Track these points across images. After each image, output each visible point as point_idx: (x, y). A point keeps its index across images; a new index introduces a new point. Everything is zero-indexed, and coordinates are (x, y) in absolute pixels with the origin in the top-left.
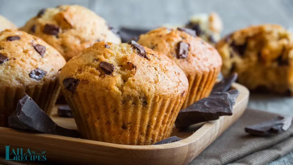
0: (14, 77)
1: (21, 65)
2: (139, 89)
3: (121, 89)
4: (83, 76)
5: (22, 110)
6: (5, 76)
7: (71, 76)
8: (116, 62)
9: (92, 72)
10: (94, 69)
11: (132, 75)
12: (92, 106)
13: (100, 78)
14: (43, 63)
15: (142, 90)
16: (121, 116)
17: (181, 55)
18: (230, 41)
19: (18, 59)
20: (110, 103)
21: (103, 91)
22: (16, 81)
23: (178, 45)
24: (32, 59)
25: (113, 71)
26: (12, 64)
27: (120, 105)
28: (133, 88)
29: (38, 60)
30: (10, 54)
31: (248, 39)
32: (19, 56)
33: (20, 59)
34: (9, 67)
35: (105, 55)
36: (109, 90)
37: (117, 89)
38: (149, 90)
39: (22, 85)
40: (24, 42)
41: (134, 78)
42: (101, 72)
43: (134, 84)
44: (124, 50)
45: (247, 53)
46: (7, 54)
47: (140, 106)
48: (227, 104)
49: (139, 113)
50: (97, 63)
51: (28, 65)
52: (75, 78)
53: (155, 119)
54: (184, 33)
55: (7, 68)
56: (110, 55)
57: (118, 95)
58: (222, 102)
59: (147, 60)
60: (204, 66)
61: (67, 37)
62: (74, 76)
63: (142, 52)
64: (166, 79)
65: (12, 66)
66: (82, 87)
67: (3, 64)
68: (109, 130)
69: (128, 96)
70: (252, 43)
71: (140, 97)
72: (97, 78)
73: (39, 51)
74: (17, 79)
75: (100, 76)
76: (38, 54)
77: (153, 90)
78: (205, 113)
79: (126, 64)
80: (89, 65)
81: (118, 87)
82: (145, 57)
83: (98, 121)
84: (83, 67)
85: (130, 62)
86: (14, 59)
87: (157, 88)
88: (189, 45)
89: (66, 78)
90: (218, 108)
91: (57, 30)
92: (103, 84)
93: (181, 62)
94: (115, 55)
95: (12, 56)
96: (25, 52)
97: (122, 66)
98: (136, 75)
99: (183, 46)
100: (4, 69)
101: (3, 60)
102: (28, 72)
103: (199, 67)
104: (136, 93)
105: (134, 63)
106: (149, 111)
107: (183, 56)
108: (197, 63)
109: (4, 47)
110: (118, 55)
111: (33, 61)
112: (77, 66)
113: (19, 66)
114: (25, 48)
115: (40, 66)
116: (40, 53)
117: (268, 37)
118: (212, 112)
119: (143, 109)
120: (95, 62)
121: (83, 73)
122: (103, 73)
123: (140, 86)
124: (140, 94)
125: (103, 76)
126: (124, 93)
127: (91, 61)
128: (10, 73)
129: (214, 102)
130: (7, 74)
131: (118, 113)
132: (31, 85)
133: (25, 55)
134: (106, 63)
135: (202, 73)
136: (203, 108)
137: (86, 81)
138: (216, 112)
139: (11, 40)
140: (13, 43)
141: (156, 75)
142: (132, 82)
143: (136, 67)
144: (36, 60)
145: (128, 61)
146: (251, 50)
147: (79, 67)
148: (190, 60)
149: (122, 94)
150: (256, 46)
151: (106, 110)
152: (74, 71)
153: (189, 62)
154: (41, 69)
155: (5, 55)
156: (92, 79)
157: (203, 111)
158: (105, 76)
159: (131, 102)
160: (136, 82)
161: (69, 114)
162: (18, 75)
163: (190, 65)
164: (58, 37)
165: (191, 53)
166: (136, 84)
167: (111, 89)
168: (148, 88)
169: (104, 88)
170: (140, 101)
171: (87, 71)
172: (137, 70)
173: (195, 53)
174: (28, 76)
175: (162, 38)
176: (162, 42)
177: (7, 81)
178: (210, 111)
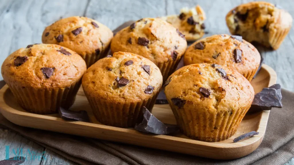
0: (135, 95)
1: (138, 86)
2: (229, 106)
3: (216, 107)
4: (188, 98)
5: (148, 124)
6: (129, 95)
7: (178, 97)
8: (209, 86)
9: (194, 95)
10: (195, 93)
11: (223, 96)
12: (195, 117)
13: (201, 100)
14: (151, 80)
15: (230, 107)
16: (214, 123)
17: (238, 60)
18: (235, 12)
19: (136, 80)
20: (208, 116)
21: (204, 109)
22: (137, 98)
23: (235, 52)
24: (144, 78)
25: (210, 95)
26: (133, 86)
27: (215, 117)
28: (224, 106)
29: (148, 78)
30: (129, 77)
31: (248, 11)
32: (136, 78)
33: (137, 80)
34: (131, 88)
35: (201, 81)
36: (208, 109)
37: (213, 108)
38: (235, 106)
39: (141, 100)
40: (136, 66)
41: (225, 99)
42: (201, 96)
43: (225, 104)
44: (212, 75)
45: (248, 20)
46: (128, 78)
47: (228, 116)
48: (276, 99)
49: (227, 120)
50: (196, 88)
51: (143, 84)
52: (182, 99)
53: (236, 121)
54: (235, 40)
55: (129, 89)
56: (204, 80)
57: (214, 111)
58: (272, 97)
59: (230, 83)
60: (253, 66)
61: (154, 47)
62: (180, 97)
63: (225, 75)
64: (244, 95)
65: (133, 87)
66: (188, 106)
67: (127, 85)
68: (204, 130)
69: (221, 111)
70: (251, 14)
71: (229, 111)
72: (199, 100)
73: (147, 71)
74: (137, 96)
75: (201, 98)
76: (148, 74)
77: (237, 106)
78: (262, 106)
79: (218, 88)
80: (191, 89)
81: (214, 106)
82: (228, 79)
83: (197, 125)
84: (187, 90)
85: (220, 86)
86: (133, 81)
87: (239, 104)
88: (242, 51)
89: (174, 98)
90: (271, 103)
91: (148, 42)
92: (204, 104)
93: (238, 65)
94: (208, 80)
95: (132, 79)
96: (139, 74)
97: (214, 89)
98: (226, 96)
99: (239, 53)
100: (128, 89)
101: (126, 83)
102: (144, 90)
103: (250, 67)
104: (226, 109)
105: (223, 88)
106: (233, 118)
107: (240, 60)
108: (248, 64)
109: (125, 72)
110: (210, 80)
111: (144, 80)
112: (182, 90)
113: (137, 86)
114: (138, 71)
115: (150, 84)
116: (148, 72)
117: (261, 11)
118: (268, 106)
119: (229, 117)
120: (195, 87)
121: (188, 96)
122: (203, 96)
123: (229, 104)
124: (229, 109)
125: (203, 98)
126: (218, 110)
127: (192, 86)
128: (132, 93)
129: (266, 97)
130: (131, 93)
131: (213, 121)
132: (146, 99)
133: (139, 76)
134: (203, 89)
135: (251, 71)
136: (259, 102)
137: (191, 103)
138: (270, 106)
139: (128, 65)
140: (130, 67)
141: (238, 94)
142: (224, 102)
143: (225, 90)
144: (146, 79)
145: (218, 86)
146: (250, 18)
147: (184, 90)
148: (244, 63)
149: (217, 111)
150: (253, 15)
151: (205, 120)
152: (180, 94)
153: (244, 65)
154: (151, 85)
155: (126, 78)
156: (196, 101)
157: (261, 105)
158: (204, 99)
159: (223, 114)
160: (226, 102)
161: (162, 102)
162: (138, 93)
163: (244, 67)
164: (148, 47)
165: (244, 58)
166: (227, 103)
167: (210, 108)
168: (234, 105)
169: (205, 108)
170: (229, 114)
171: (191, 95)
172: (226, 92)
173: (246, 57)
174: (144, 93)
175: (222, 47)
176: (223, 50)
177: (131, 98)
178: (266, 105)
